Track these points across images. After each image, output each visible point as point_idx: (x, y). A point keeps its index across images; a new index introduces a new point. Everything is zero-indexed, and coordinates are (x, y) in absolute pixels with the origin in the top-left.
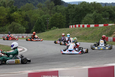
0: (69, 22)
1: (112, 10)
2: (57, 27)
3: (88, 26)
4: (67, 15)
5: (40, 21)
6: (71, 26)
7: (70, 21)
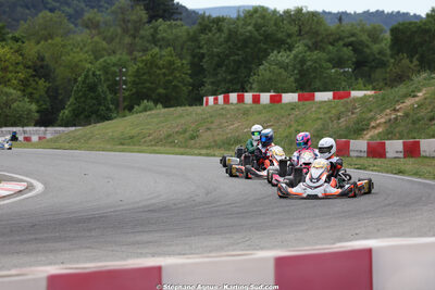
0: (203, 84)
1: (364, 38)
2: (156, 102)
3: (275, 100)
4: (194, 56)
5: (91, 80)
6: (211, 99)
7: (208, 80)
